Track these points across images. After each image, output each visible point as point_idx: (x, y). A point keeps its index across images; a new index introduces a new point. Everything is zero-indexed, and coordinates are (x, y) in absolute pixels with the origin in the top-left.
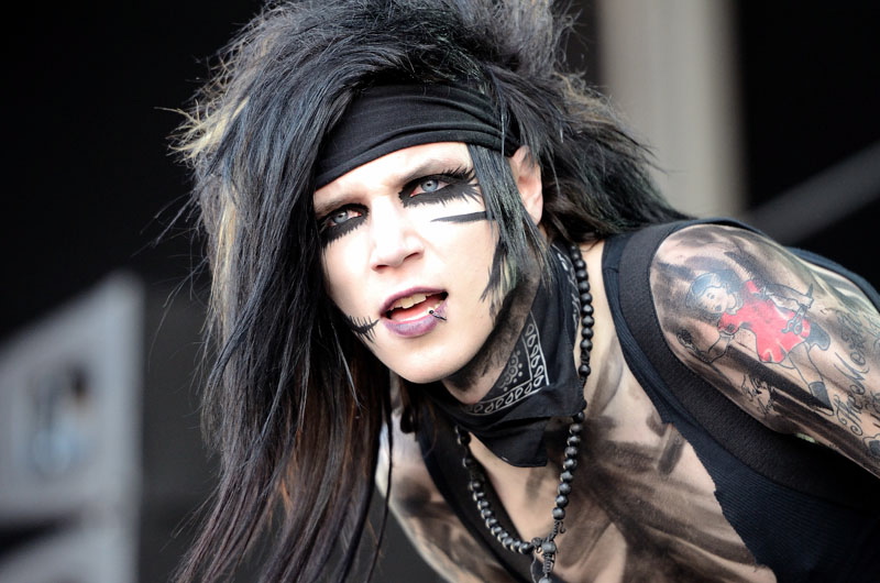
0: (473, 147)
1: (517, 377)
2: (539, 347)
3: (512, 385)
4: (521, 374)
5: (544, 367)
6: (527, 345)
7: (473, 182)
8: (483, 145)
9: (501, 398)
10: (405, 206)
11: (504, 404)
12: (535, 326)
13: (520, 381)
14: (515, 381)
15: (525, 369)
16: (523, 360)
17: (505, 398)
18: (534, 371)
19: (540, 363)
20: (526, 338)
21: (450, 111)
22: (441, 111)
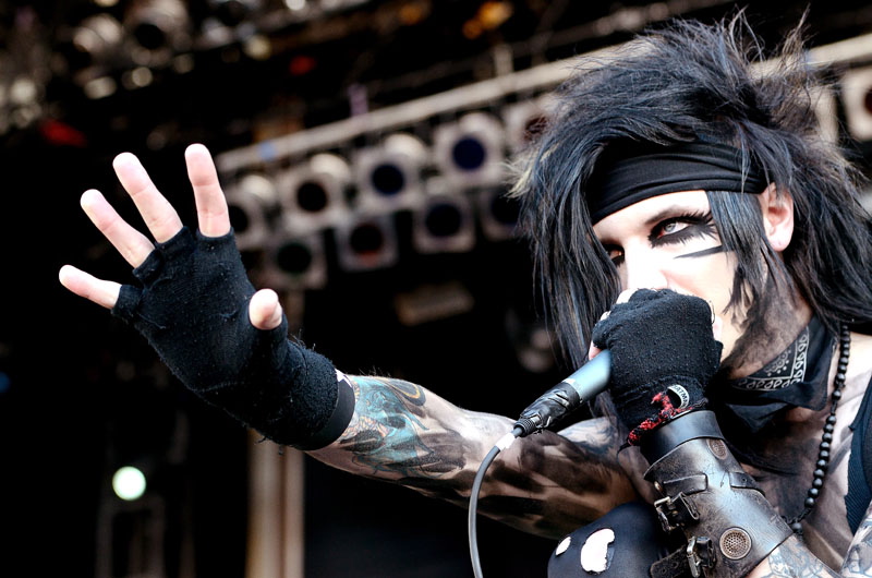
0: (711, 193)
1: (781, 369)
2: (805, 355)
3: (775, 375)
4: (785, 368)
5: (803, 372)
6: (798, 349)
7: (710, 223)
8: (725, 190)
9: (763, 380)
10: (654, 246)
11: (763, 387)
12: (807, 337)
13: (784, 373)
14: (779, 372)
15: (789, 366)
16: (791, 358)
17: (767, 382)
18: (796, 371)
19: (802, 368)
20: (799, 344)
21: (690, 163)
22: (680, 164)
